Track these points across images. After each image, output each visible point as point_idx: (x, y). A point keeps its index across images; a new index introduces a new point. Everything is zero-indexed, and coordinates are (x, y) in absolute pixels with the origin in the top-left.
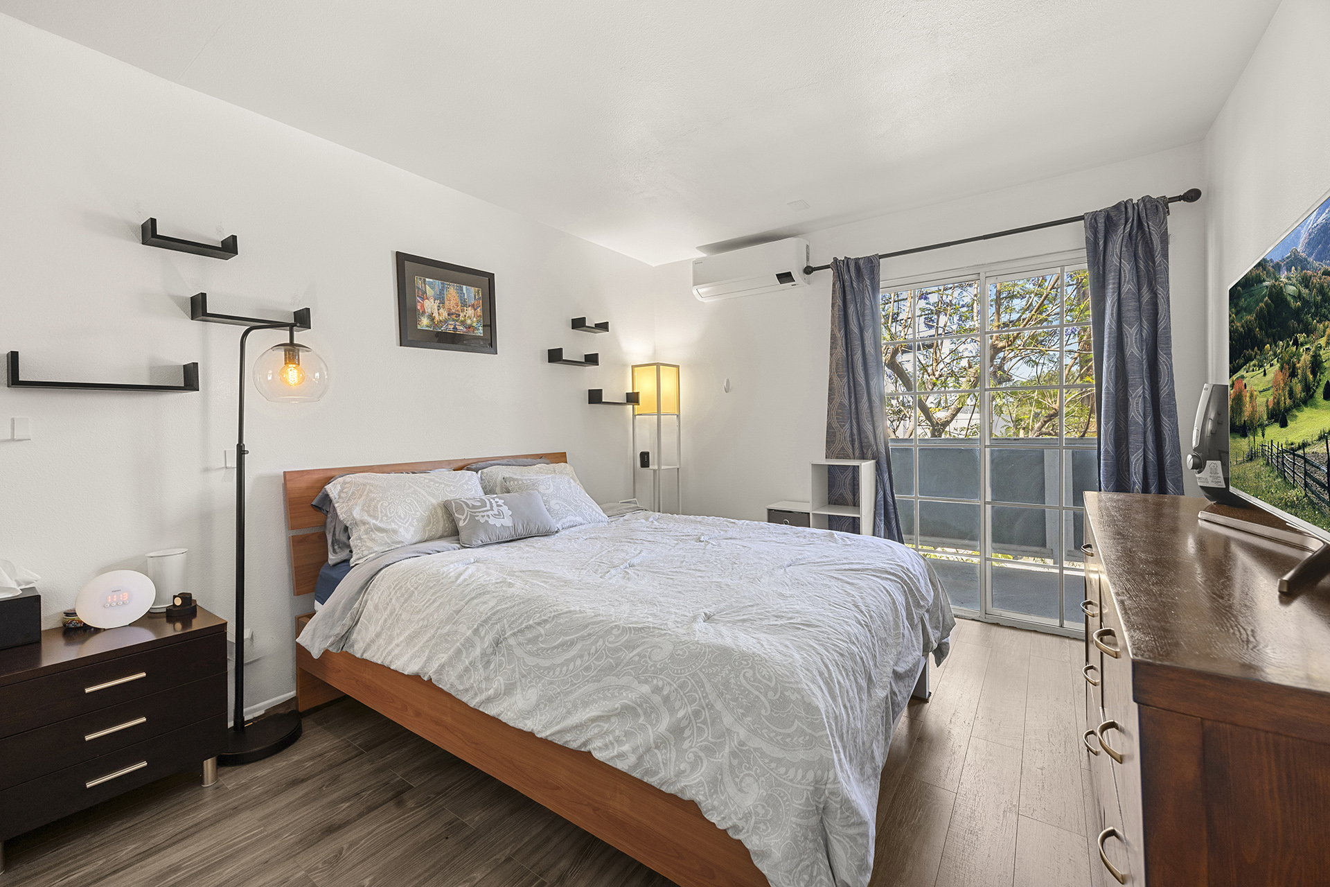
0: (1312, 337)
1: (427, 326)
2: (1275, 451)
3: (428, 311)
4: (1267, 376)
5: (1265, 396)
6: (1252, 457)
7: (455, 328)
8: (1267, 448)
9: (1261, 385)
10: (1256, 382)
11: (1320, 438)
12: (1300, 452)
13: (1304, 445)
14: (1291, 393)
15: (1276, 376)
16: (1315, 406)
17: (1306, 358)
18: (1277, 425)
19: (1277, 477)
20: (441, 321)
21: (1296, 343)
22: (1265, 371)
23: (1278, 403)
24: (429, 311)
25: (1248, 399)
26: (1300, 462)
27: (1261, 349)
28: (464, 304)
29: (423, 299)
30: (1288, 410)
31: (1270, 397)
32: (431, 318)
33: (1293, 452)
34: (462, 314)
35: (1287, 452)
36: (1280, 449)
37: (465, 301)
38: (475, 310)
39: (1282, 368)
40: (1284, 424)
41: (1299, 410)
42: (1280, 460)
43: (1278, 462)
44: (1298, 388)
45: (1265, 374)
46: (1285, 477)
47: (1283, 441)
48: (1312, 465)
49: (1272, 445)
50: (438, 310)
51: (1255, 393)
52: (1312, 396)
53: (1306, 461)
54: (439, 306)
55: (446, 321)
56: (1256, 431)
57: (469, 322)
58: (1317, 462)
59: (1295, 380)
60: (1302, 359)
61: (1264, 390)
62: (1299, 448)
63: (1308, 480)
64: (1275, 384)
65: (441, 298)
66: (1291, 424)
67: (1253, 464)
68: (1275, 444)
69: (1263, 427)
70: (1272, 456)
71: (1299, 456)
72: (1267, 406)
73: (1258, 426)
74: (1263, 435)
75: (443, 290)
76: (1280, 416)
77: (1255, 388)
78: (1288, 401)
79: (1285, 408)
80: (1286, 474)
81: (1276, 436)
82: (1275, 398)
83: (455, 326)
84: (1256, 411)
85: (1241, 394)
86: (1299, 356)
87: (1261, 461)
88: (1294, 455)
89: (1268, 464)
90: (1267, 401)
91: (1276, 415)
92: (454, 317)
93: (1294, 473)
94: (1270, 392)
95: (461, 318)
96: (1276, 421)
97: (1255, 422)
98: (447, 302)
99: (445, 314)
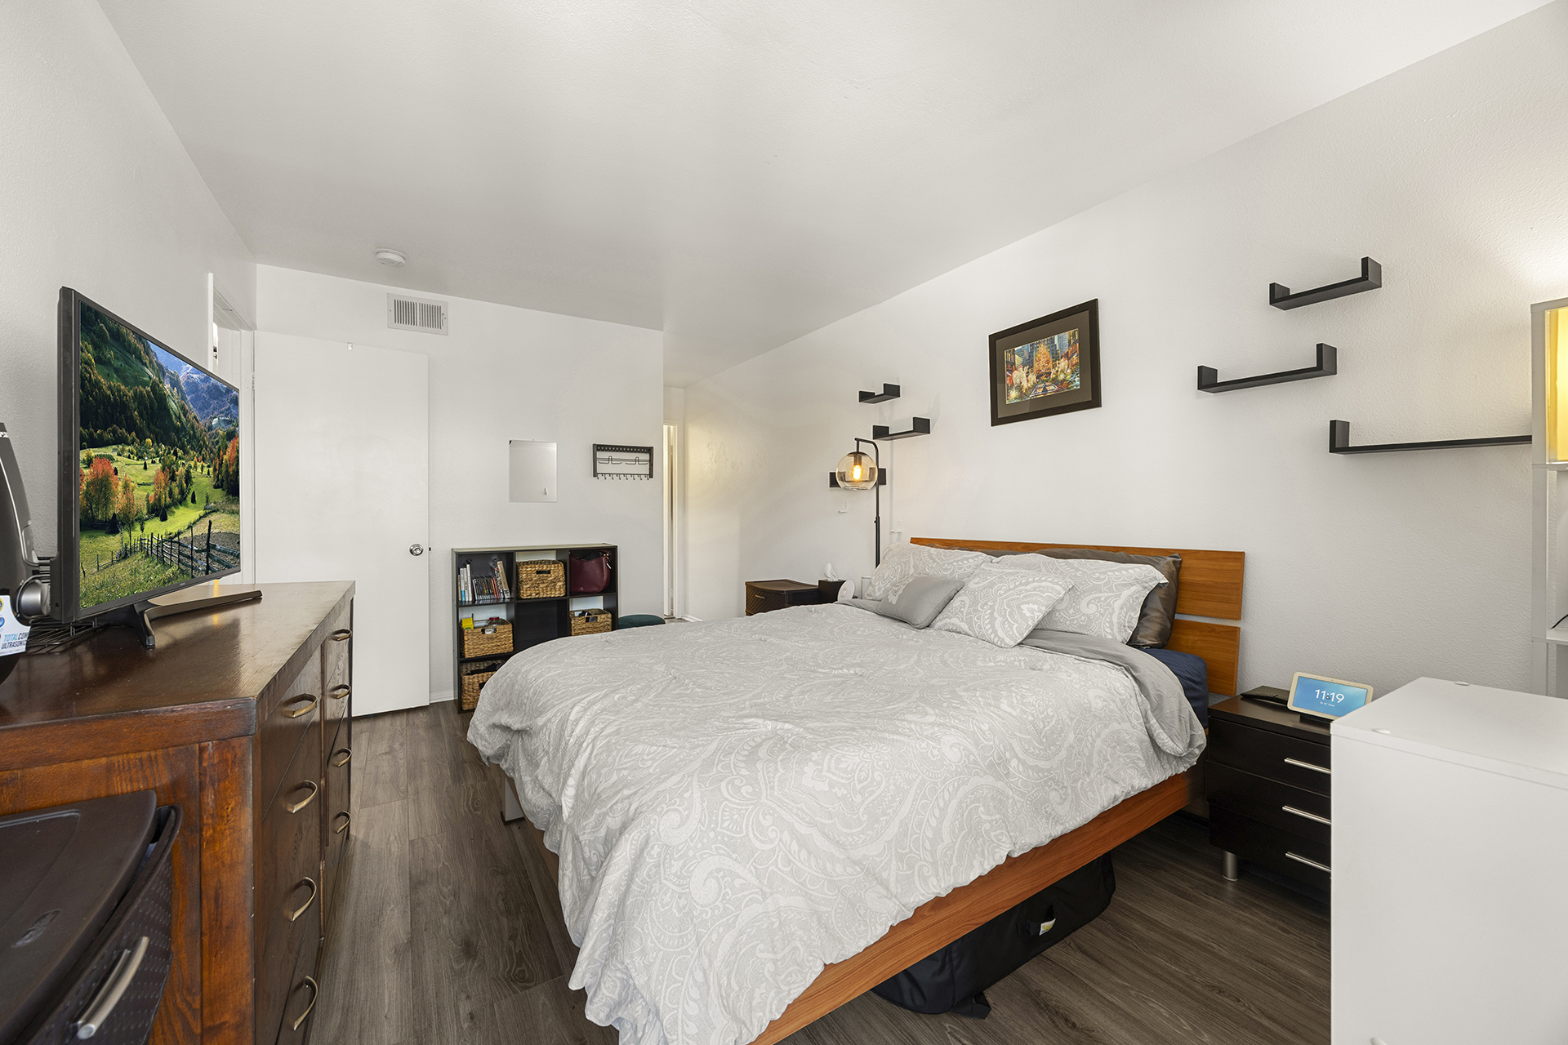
0: (186, 457)
1: (1016, 399)
2: (155, 542)
3: (1016, 381)
4: (148, 471)
5: (146, 490)
6: (126, 554)
7: (1045, 390)
8: (146, 542)
9: (141, 477)
10: (134, 472)
11: (189, 528)
12: (176, 539)
13: (179, 533)
14: (171, 493)
15: (157, 474)
16: (186, 506)
17: (181, 471)
18: (157, 521)
19: (157, 564)
20: (1029, 388)
21: (175, 453)
22: (145, 464)
23: (159, 500)
24: (1018, 381)
25: (120, 488)
26: (176, 546)
27: (142, 439)
28: (1056, 357)
29: (1011, 372)
30: (168, 507)
31: (151, 491)
32: (1019, 388)
33: (170, 540)
34: (1053, 371)
35: (166, 540)
36: (160, 539)
37: (1057, 354)
38: (1069, 359)
39: (163, 469)
40: (164, 519)
41: (176, 508)
42: (159, 549)
43: (158, 551)
44: (176, 491)
45: (145, 468)
46: (164, 561)
47: (163, 533)
48: (184, 546)
49: (152, 537)
50: (1027, 376)
51: (132, 484)
52: (185, 499)
53: (180, 544)
54: (1028, 372)
55: (1034, 386)
56: (133, 525)
57: (1061, 377)
58: (186, 544)
59: (174, 484)
60: (180, 469)
61: (144, 484)
62: (176, 536)
63: (181, 557)
64: (157, 482)
65: (1029, 363)
66: (170, 518)
67: (127, 562)
68: (155, 536)
69: (142, 521)
70: (151, 547)
71: (175, 542)
72: (148, 501)
73: (136, 520)
74: (142, 530)
75: (1032, 352)
76: (160, 511)
77: (132, 479)
78: (168, 499)
79: (165, 505)
80: (165, 559)
81: (156, 529)
82: (156, 494)
83: (1045, 388)
84: (133, 505)
85: (107, 480)
86: (178, 466)
87: (139, 556)
88: (172, 542)
89: (147, 556)
90: (148, 496)
91: (157, 510)
92: (1043, 378)
93: (171, 555)
94: (152, 487)
95: (1052, 376)
96: (156, 516)
97: (131, 516)
98: (1035, 365)
99: (1033, 378)
